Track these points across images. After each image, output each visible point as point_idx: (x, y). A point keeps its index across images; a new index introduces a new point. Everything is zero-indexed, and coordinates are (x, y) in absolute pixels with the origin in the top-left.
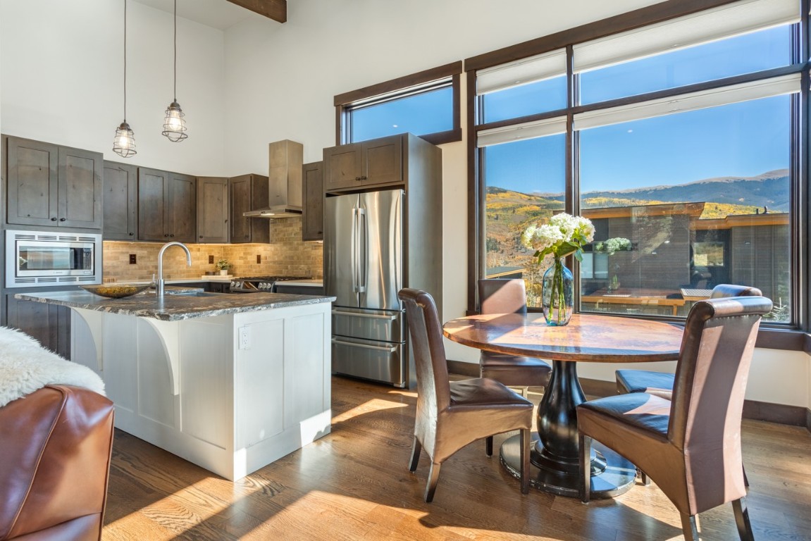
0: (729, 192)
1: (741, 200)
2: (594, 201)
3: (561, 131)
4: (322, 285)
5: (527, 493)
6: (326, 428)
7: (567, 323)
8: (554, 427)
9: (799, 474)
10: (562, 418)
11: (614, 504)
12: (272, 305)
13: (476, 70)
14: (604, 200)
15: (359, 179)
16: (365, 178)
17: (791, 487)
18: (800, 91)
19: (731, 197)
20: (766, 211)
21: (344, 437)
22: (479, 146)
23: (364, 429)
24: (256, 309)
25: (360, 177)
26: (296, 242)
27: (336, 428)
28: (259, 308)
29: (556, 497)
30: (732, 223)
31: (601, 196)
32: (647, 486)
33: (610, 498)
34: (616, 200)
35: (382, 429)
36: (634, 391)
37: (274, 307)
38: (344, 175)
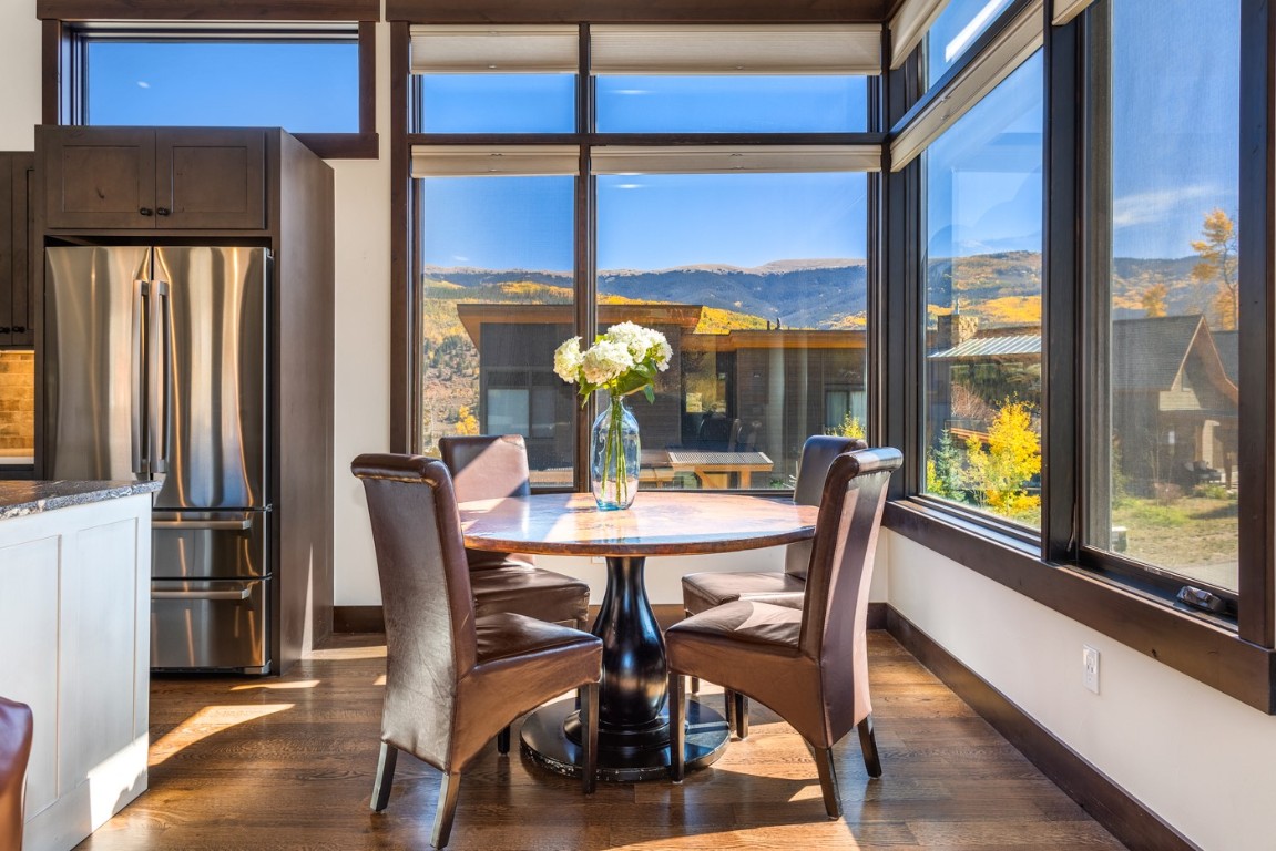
0: (721, 290)
1: (738, 304)
2: (516, 288)
3: (567, 171)
4: (30, 460)
5: (592, 791)
6: (138, 780)
7: (630, 505)
8: (614, 679)
9: (895, 685)
10: (628, 661)
11: (710, 775)
12: (41, 503)
13: (409, 23)
14: (534, 287)
15: (149, 213)
16: (167, 213)
17: (893, 701)
18: (879, 169)
19: (725, 298)
20: (779, 326)
21: (187, 789)
22: (414, 175)
23: (225, 766)
24: (9, 513)
25: (151, 206)
27: (159, 777)
28: (15, 511)
29: (636, 786)
30: (737, 343)
31: (527, 280)
32: (745, 740)
33: (706, 767)
34: (554, 289)
35: (269, 757)
36: (724, 601)
37: (46, 509)
38: (102, 197)
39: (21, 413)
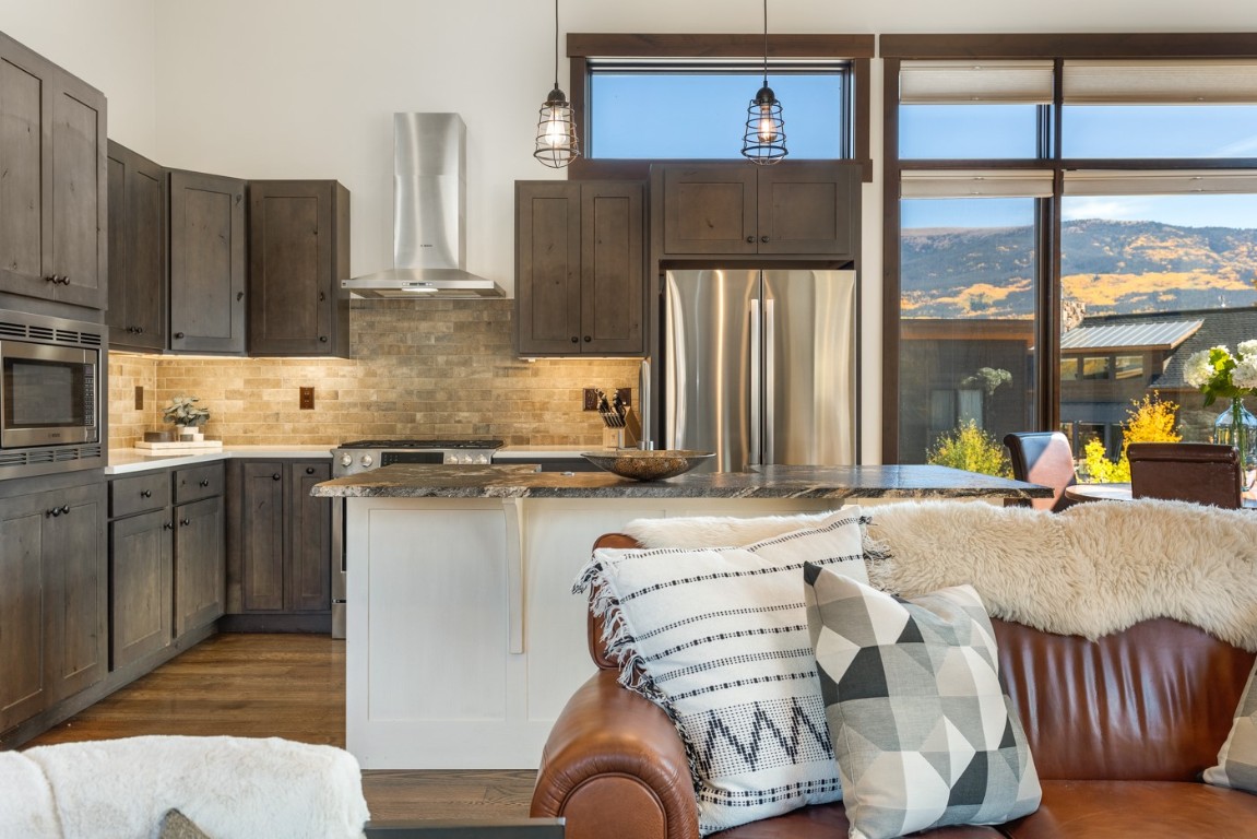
13: (899, 59)
15: (750, 241)
16: (766, 240)
22: (902, 197)
25: (755, 236)
26: (441, 359)
38: (711, 226)
39: (550, 413)
